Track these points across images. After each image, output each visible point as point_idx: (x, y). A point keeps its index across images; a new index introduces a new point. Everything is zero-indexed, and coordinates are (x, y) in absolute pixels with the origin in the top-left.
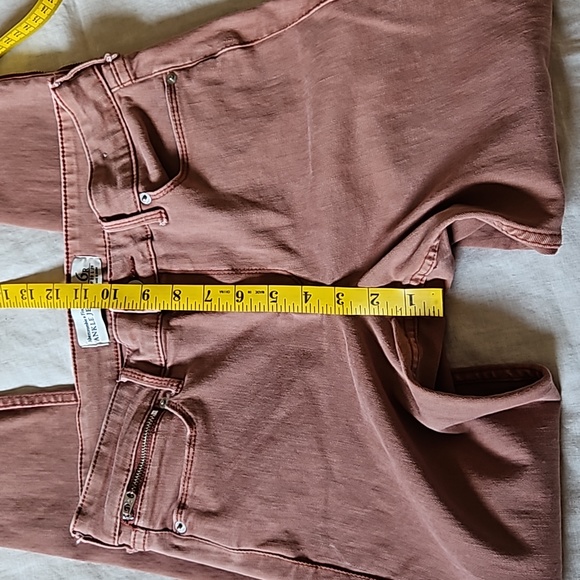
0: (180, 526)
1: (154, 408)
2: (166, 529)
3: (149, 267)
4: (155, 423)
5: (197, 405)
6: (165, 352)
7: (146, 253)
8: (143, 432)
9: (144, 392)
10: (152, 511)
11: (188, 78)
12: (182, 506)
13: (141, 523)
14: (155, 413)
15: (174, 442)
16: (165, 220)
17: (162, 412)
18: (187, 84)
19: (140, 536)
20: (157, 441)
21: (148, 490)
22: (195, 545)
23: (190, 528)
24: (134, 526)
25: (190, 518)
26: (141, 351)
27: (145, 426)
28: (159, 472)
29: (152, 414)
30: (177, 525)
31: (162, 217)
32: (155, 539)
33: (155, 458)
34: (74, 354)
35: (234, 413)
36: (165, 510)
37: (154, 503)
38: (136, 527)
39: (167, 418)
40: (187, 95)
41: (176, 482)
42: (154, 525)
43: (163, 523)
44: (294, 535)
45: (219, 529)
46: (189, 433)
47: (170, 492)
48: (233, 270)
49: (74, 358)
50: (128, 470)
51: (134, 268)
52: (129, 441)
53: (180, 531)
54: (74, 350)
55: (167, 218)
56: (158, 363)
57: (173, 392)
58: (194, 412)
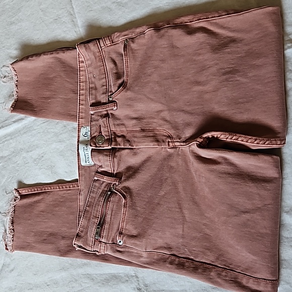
0: (120, 242)
1: (109, 191)
2: (114, 243)
3: (107, 129)
4: (109, 197)
5: (127, 189)
6: (114, 167)
7: (106, 123)
8: (104, 201)
9: (105, 184)
10: (108, 235)
11: (133, 42)
12: (121, 233)
13: (103, 240)
14: (109, 193)
15: (117, 206)
16: (116, 107)
17: (112, 193)
18: (132, 45)
19: (103, 246)
20: (110, 205)
21: (106, 226)
22: (127, 250)
23: (124, 242)
24: (100, 242)
25: (125, 238)
26: (103, 166)
27: (105, 198)
28: (111, 218)
29: (108, 194)
30: (119, 241)
31: (115, 106)
32: (109, 247)
33: (109, 212)
34: (79, 168)
35: (143, 193)
36: (113, 235)
37: (109, 232)
38: (101, 242)
39: (114, 195)
40: (132, 49)
41: (118, 223)
42: (109, 241)
43: (112, 241)
44: (169, 245)
45: (137, 243)
46: (124, 201)
47: (116, 227)
48: (142, 130)
49: (79, 170)
50: (98, 218)
51: (101, 130)
52: (98, 205)
53: (120, 244)
54: (79, 167)
55: (117, 106)
56: (110, 172)
57: (117, 184)
58: (126, 192)
